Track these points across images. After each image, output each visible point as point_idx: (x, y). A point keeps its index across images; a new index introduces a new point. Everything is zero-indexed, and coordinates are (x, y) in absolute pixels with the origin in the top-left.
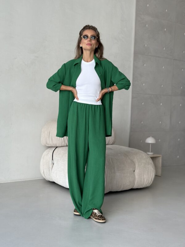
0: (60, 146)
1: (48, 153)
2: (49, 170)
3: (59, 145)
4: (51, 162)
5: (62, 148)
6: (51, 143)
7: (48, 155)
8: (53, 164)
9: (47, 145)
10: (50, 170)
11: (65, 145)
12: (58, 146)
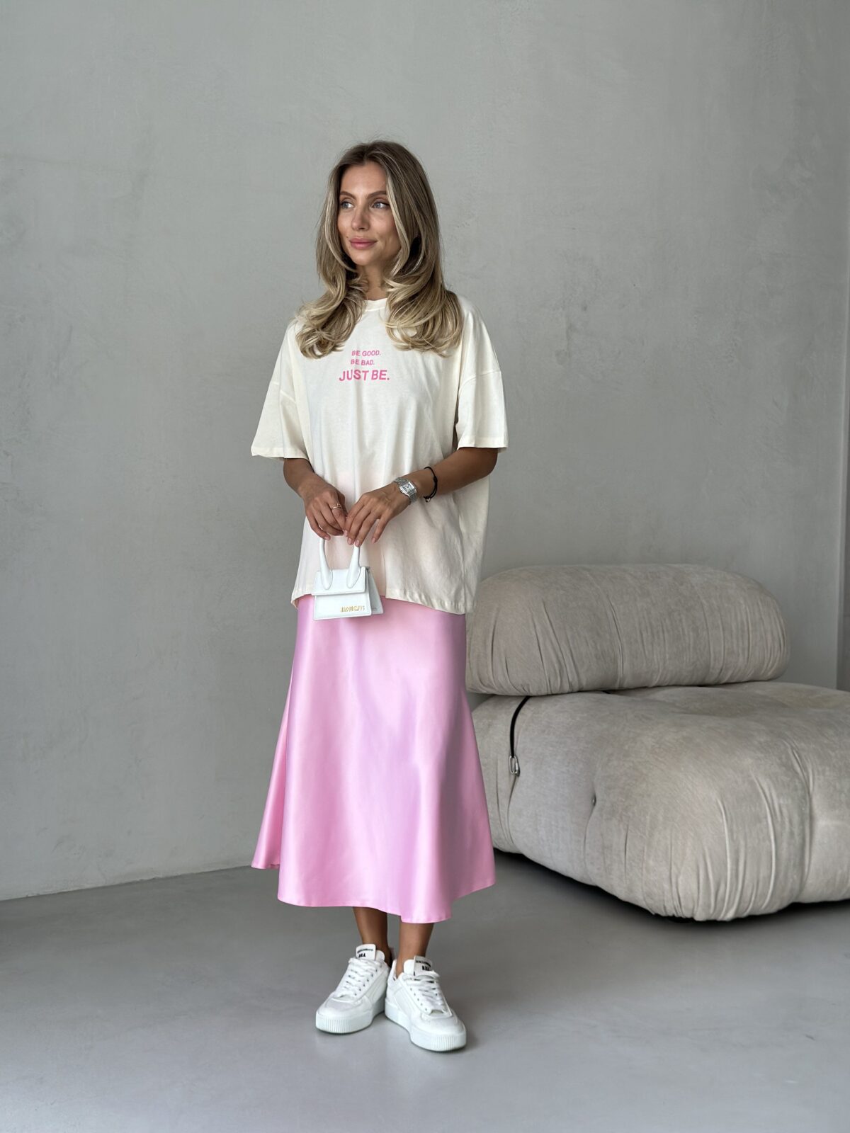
0: (544, 692)
1: (489, 725)
2: (496, 801)
3: (540, 691)
4: (503, 767)
5: (553, 699)
6: (501, 679)
7: (491, 732)
8: (518, 775)
9: (485, 690)
10: (504, 801)
11: (567, 688)
12: (533, 692)
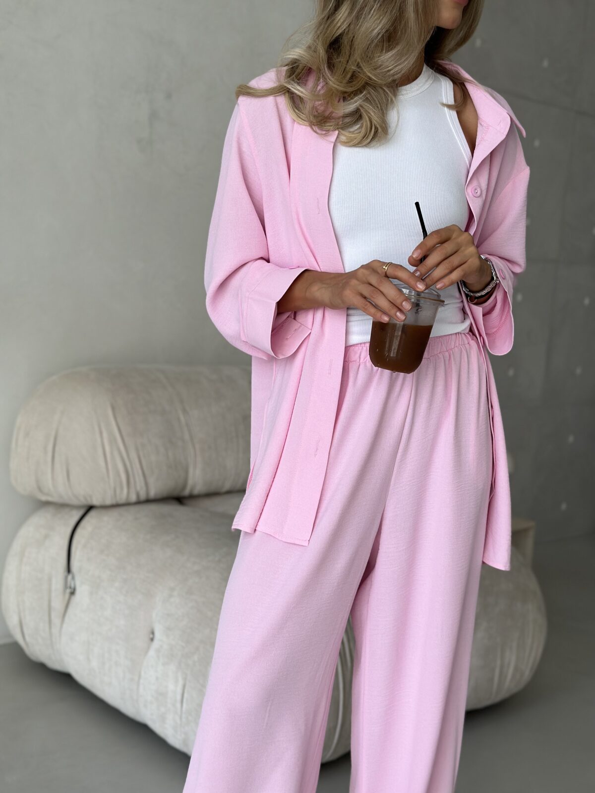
0: (108, 502)
1: (46, 537)
2: (48, 620)
3: (104, 501)
4: (58, 583)
5: (115, 513)
6: (62, 489)
7: (47, 543)
8: (73, 593)
9: (44, 498)
10: (56, 620)
11: (133, 498)
12: (95, 502)
